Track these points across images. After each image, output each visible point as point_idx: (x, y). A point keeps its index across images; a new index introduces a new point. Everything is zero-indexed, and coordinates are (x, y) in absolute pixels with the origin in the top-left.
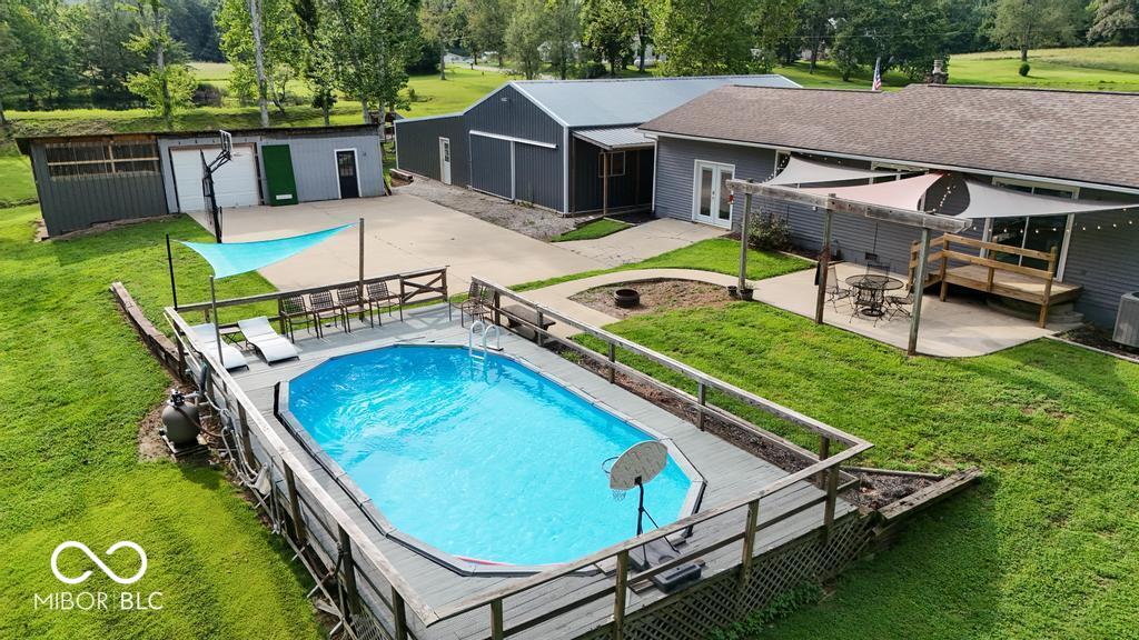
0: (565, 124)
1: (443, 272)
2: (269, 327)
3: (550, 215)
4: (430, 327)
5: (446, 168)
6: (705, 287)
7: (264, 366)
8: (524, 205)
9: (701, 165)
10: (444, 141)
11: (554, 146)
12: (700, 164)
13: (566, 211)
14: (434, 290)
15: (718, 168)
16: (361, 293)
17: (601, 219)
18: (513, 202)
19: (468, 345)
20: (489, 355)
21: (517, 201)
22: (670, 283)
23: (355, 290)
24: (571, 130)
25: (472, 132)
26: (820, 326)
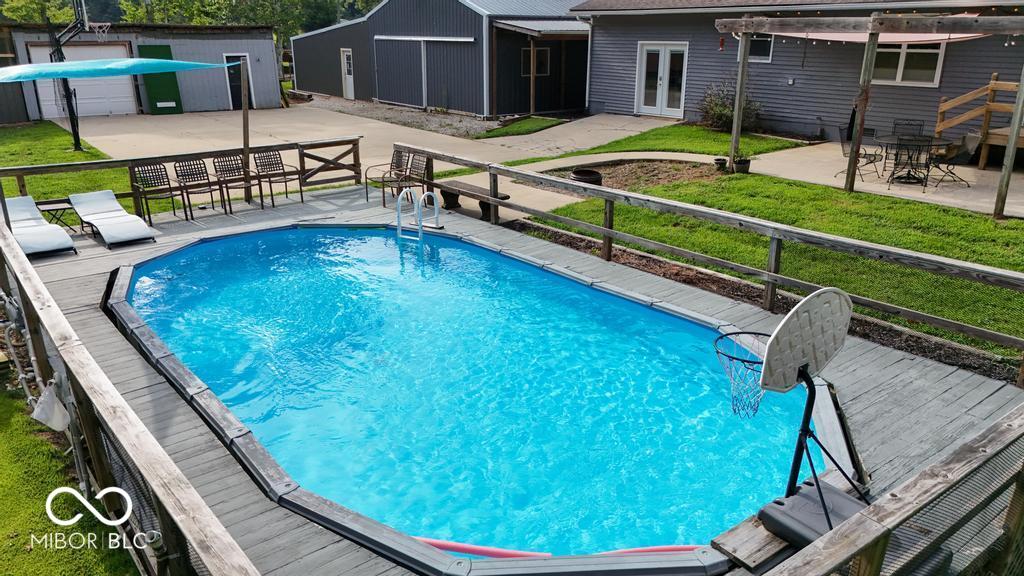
0: (484, 12)
1: (355, 143)
2: (116, 204)
3: (468, 119)
4: (342, 208)
5: (348, 82)
6: (680, 166)
7: (102, 250)
8: (438, 112)
9: (646, 48)
10: (345, 52)
11: (472, 40)
12: (644, 47)
13: (486, 113)
14: (343, 167)
15: (665, 49)
16: (246, 164)
17: (529, 117)
18: (425, 110)
19: (395, 224)
20: (426, 234)
21: (429, 108)
22: (634, 165)
23: (238, 160)
24: (492, 19)
25: (376, 37)
26: (853, 194)
